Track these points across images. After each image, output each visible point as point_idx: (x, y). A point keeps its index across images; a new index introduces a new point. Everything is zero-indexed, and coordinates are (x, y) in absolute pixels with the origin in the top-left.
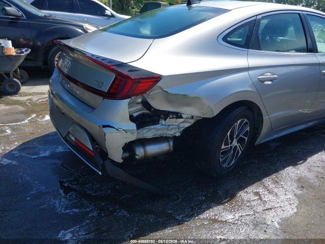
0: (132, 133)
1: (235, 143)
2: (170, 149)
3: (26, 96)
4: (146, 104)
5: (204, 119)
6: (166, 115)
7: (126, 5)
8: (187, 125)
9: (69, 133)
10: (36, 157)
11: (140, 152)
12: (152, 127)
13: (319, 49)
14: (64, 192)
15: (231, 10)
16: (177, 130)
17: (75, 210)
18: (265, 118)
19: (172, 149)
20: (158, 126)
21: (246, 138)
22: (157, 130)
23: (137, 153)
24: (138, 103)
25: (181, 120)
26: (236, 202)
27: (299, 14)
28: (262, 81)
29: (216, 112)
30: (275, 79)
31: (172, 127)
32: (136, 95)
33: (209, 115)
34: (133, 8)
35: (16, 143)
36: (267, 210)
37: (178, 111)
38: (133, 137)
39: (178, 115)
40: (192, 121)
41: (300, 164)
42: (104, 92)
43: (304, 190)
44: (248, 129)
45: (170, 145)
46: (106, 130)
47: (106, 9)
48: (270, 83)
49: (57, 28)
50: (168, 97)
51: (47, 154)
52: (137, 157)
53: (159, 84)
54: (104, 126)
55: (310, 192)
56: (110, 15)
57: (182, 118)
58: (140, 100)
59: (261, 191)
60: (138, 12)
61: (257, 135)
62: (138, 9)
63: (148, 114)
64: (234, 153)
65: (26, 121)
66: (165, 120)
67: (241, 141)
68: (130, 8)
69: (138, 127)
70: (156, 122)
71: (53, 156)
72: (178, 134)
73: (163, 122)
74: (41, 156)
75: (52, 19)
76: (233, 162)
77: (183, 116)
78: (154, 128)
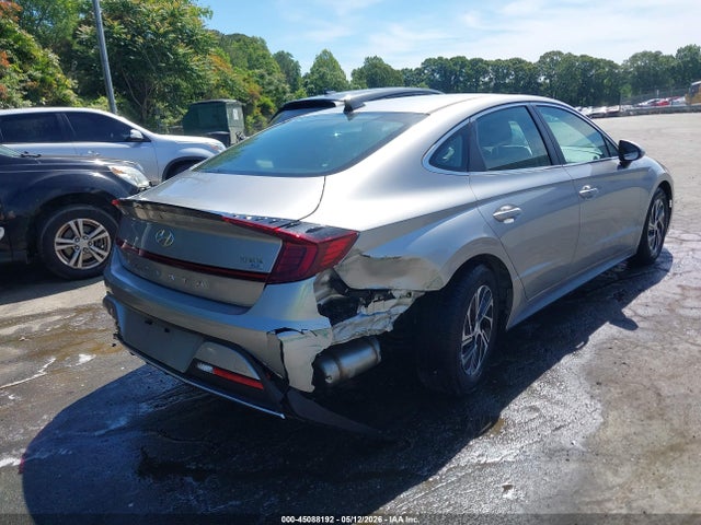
0: (325, 335)
1: (477, 330)
2: (377, 359)
3: (10, 325)
4: (336, 283)
5: (428, 294)
6: (369, 295)
7: (148, 112)
8: (402, 309)
9: (196, 361)
10: (102, 432)
11: (332, 371)
12: (347, 322)
13: (567, 158)
14: (196, 480)
15: (428, 115)
16: (388, 320)
17: (234, 503)
18: (515, 280)
19: (380, 358)
20: (356, 319)
21: (491, 320)
22: (357, 325)
23: (328, 374)
24: (323, 284)
25: (392, 302)
26: (505, 429)
27: (525, 107)
28: (500, 220)
29: (445, 280)
30: (518, 213)
31: (378, 317)
32: (321, 269)
33: (436, 287)
34: (163, 117)
35: (45, 417)
36: (557, 429)
37: (387, 287)
38: (325, 343)
39: (386, 294)
40: (409, 301)
41: (581, 347)
42: (266, 274)
43: (604, 388)
44: (492, 304)
45: (376, 352)
46: (283, 337)
47: (131, 128)
48: (512, 220)
49: (51, 178)
50: (372, 265)
51: (123, 422)
52: (329, 381)
53: (357, 246)
54: (278, 331)
55: (612, 389)
56: (141, 137)
57: (394, 298)
58: (326, 278)
59: (537, 403)
60: (175, 124)
61: (507, 312)
62: (175, 118)
63: (338, 300)
64: (478, 348)
65: (42, 372)
66: (366, 306)
67: (484, 325)
68: (157, 117)
69: (333, 323)
70: (352, 313)
71: (136, 424)
72: (389, 329)
73: (362, 310)
74: (113, 427)
75: (42, 161)
76: (479, 364)
77: (395, 294)
78: (350, 324)
